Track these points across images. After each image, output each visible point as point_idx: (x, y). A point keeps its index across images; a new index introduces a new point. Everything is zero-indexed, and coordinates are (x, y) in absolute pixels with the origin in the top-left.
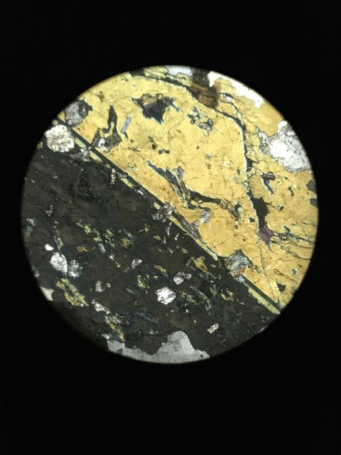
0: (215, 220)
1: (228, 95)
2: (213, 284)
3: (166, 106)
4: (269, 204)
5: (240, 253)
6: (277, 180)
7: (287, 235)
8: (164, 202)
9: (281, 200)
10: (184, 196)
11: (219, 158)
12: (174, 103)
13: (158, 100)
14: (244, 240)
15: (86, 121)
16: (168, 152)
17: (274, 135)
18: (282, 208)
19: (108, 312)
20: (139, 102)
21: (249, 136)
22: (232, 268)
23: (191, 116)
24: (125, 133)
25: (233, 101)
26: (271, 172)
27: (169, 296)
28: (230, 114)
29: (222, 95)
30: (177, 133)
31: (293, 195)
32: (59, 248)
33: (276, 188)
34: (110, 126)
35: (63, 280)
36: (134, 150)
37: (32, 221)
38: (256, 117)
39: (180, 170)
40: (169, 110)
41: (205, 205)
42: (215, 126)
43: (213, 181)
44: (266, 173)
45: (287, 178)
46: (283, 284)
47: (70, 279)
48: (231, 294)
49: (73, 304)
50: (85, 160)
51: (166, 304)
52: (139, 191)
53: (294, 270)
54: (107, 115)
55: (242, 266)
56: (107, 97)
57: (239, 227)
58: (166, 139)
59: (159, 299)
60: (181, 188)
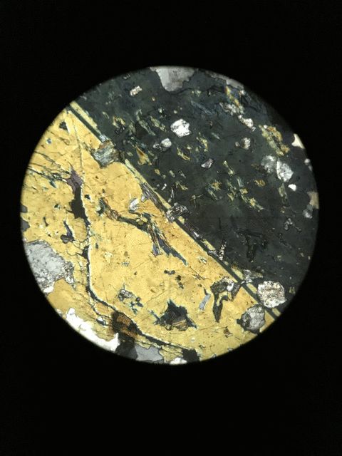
0: (125, 200)
1: (101, 323)
2: (132, 136)
3: (163, 317)
4: (69, 211)
5: (102, 165)
6: (59, 234)
7: (53, 178)
8: (175, 223)
9: (57, 215)
10: (154, 228)
11: (116, 261)
12: (155, 319)
13: (171, 324)
14: (97, 177)
15: (244, 309)
16: (166, 272)
17: (58, 280)
18: (56, 206)
19: (240, 117)
20: (189, 323)
21: (83, 281)
22: (111, 151)
23: (141, 305)
24: (206, 294)
25: (96, 317)
26: (65, 243)
27: (177, 127)
28: (101, 304)
29: (107, 323)
30: (155, 290)
31: (44, 219)
32: (283, 186)
33: (60, 226)
34: (221, 302)
35: (281, 153)
36: (198, 277)
37: (307, 215)
38: (75, 299)
39: (156, 253)
40: (161, 314)
41: (134, 216)
42: (117, 293)
43: (123, 239)
44: (70, 243)
45: (49, 235)
46: (62, 129)
47: (274, 154)
48: (115, 124)
49: (275, 129)
50: (248, 271)
51: (181, 120)
52: (198, 236)
53: (49, 142)
54: (223, 313)
55: (101, 151)
56: (221, 332)
57: (101, 192)
58: (167, 285)
59: (187, 125)
60: (155, 235)
